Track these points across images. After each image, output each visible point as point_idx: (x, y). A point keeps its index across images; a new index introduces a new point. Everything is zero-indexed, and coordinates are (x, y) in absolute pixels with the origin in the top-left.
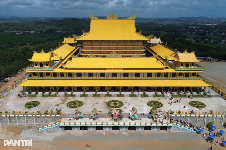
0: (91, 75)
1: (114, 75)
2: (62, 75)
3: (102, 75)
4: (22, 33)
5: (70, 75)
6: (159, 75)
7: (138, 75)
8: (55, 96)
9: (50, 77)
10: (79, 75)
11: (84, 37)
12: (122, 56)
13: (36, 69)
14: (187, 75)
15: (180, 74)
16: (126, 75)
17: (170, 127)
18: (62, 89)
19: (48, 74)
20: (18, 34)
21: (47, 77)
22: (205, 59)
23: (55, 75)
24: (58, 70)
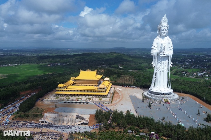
0: (74, 91)
1: (81, 91)
2: (66, 90)
3: (78, 91)
4: (52, 65)
5: (68, 90)
6: (94, 91)
7: (88, 91)
8: (64, 96)
9: (63, 91)
10: (71, 91)
11: (77, 78)
12: (84, 85)
13: (59, 89)
14: (102, 91)
15: (100, 91)
16: (84, 91)
17: (89, 103)
18: (66, 95)
19: (62, 90)
20: (49, 65)
21: (62, 91)
22: (132, 87)
23: (64, 90)
24: (65, 89)
